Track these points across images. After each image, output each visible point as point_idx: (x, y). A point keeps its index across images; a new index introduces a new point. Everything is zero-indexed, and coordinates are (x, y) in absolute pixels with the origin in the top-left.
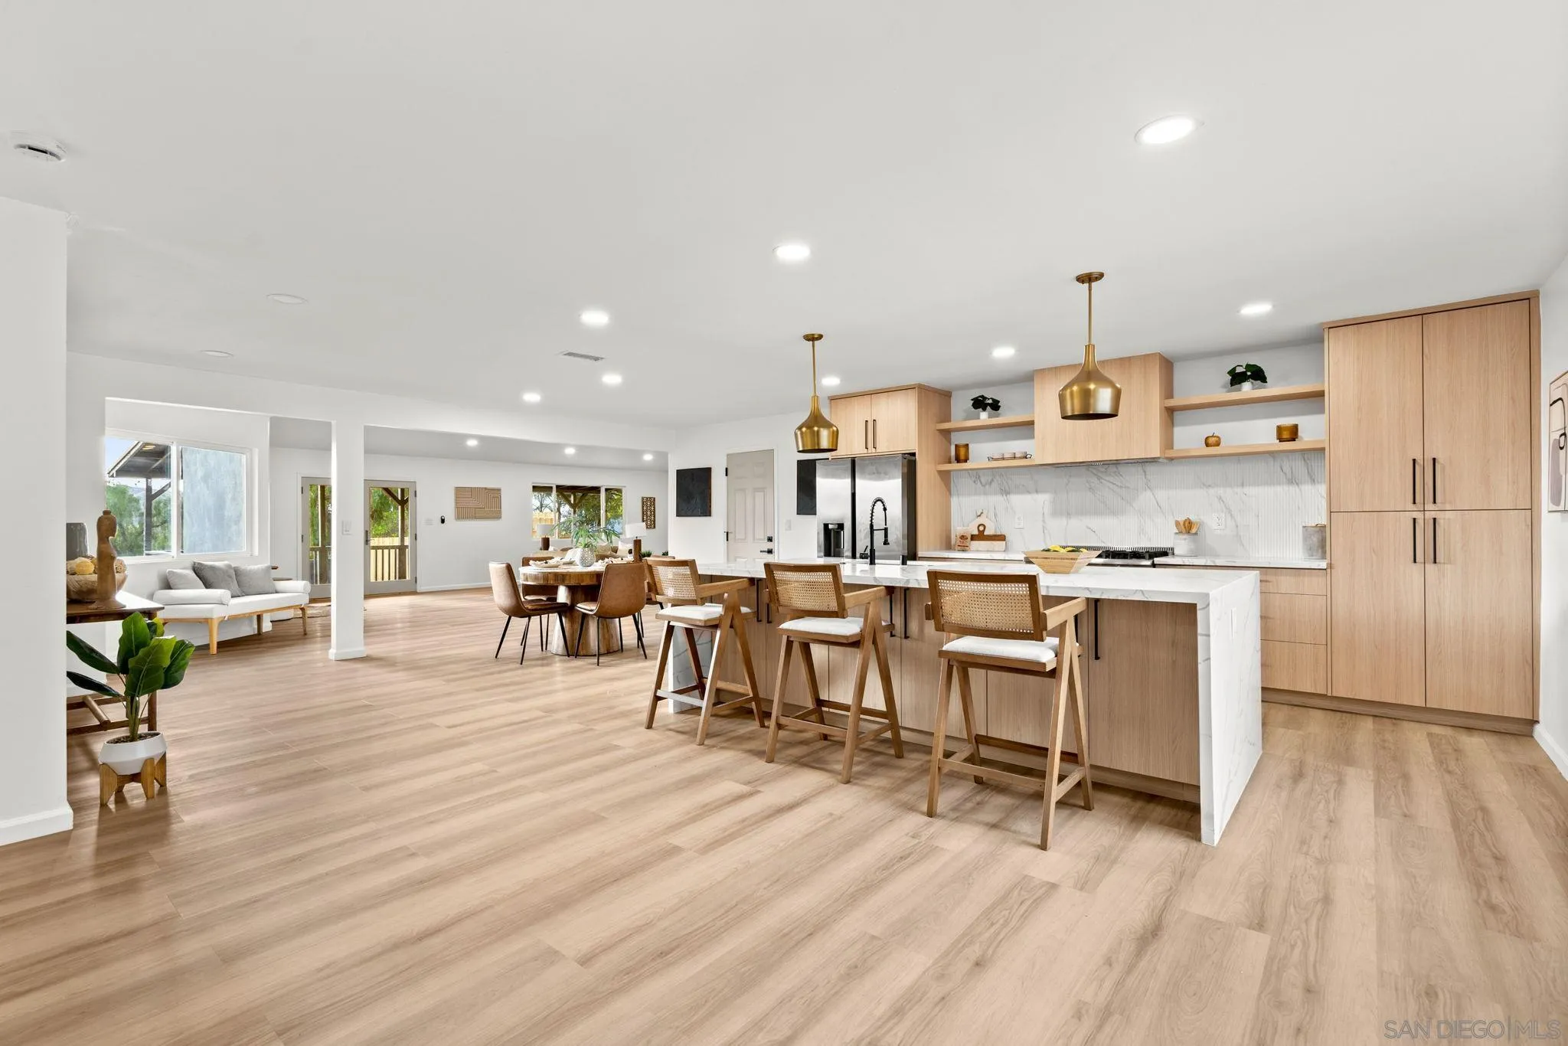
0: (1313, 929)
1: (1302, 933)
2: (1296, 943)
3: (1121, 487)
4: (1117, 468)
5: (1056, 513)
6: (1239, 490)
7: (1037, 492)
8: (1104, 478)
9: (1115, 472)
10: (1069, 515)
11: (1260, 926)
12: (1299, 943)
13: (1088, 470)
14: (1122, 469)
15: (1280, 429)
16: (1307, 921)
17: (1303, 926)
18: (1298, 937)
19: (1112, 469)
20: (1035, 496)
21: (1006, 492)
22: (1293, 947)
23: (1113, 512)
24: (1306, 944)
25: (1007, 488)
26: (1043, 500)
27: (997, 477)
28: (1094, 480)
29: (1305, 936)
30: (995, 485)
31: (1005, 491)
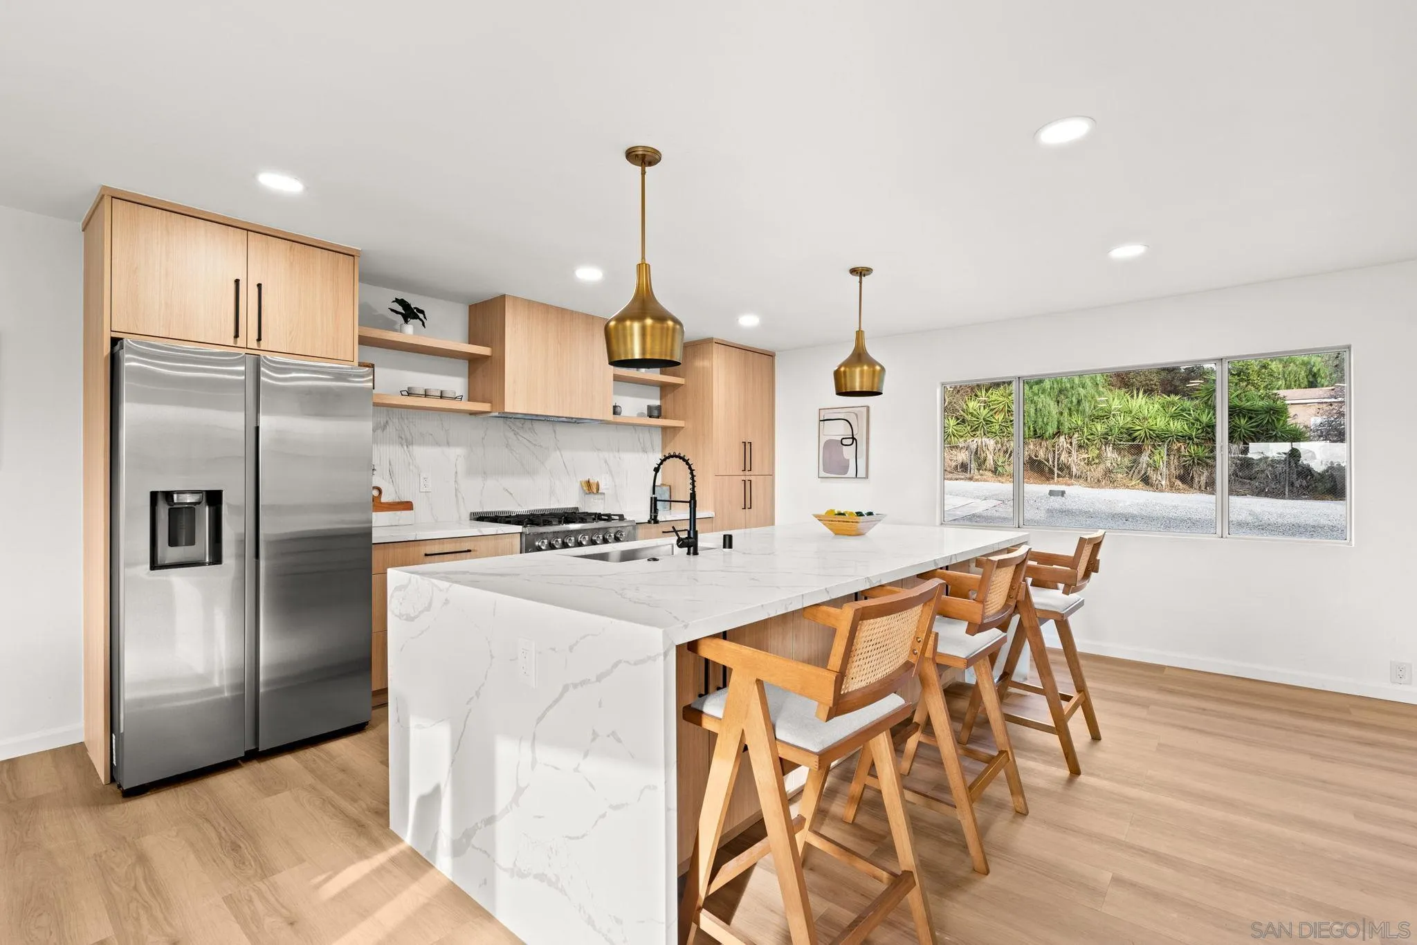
3: (535, 445)
4: (532, 425)
5: (471, 471)
6: (616, 454)
7: (448, 444)
8: (521, 434)
9: (529, 429)
10: (485, 474)
13: (506, 423)
14: (537, 425)
15: (650, 408)
19: (528, 424)
20: (447, 450)
21: (406, 442)
23: (529, 472)
25: (409, 437)
26: (456, 454)
27: (396, 421)
28: (511, 434)
30: (391, 429)
31: (406, 440)
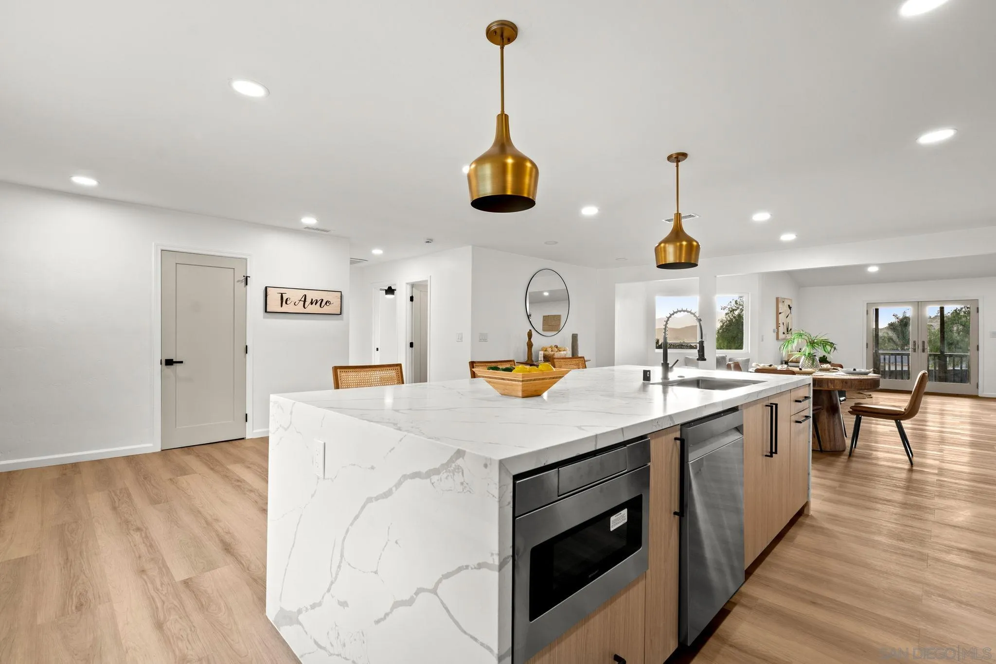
0: (157, 600)
1: (162, 594)
2: (162, 586)
11: (186, 583)
12: (160, 587)
16: (164, 602)
17: (163, 598)
18: (162, 590)
22: (162, 584)
24: (156, 590)
29: (159, 593)
